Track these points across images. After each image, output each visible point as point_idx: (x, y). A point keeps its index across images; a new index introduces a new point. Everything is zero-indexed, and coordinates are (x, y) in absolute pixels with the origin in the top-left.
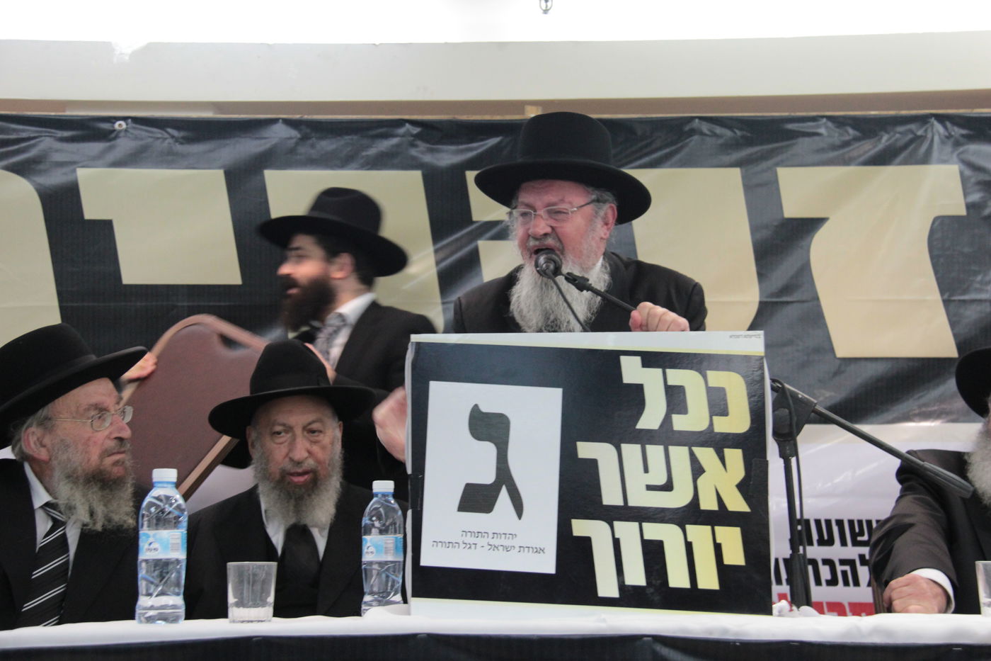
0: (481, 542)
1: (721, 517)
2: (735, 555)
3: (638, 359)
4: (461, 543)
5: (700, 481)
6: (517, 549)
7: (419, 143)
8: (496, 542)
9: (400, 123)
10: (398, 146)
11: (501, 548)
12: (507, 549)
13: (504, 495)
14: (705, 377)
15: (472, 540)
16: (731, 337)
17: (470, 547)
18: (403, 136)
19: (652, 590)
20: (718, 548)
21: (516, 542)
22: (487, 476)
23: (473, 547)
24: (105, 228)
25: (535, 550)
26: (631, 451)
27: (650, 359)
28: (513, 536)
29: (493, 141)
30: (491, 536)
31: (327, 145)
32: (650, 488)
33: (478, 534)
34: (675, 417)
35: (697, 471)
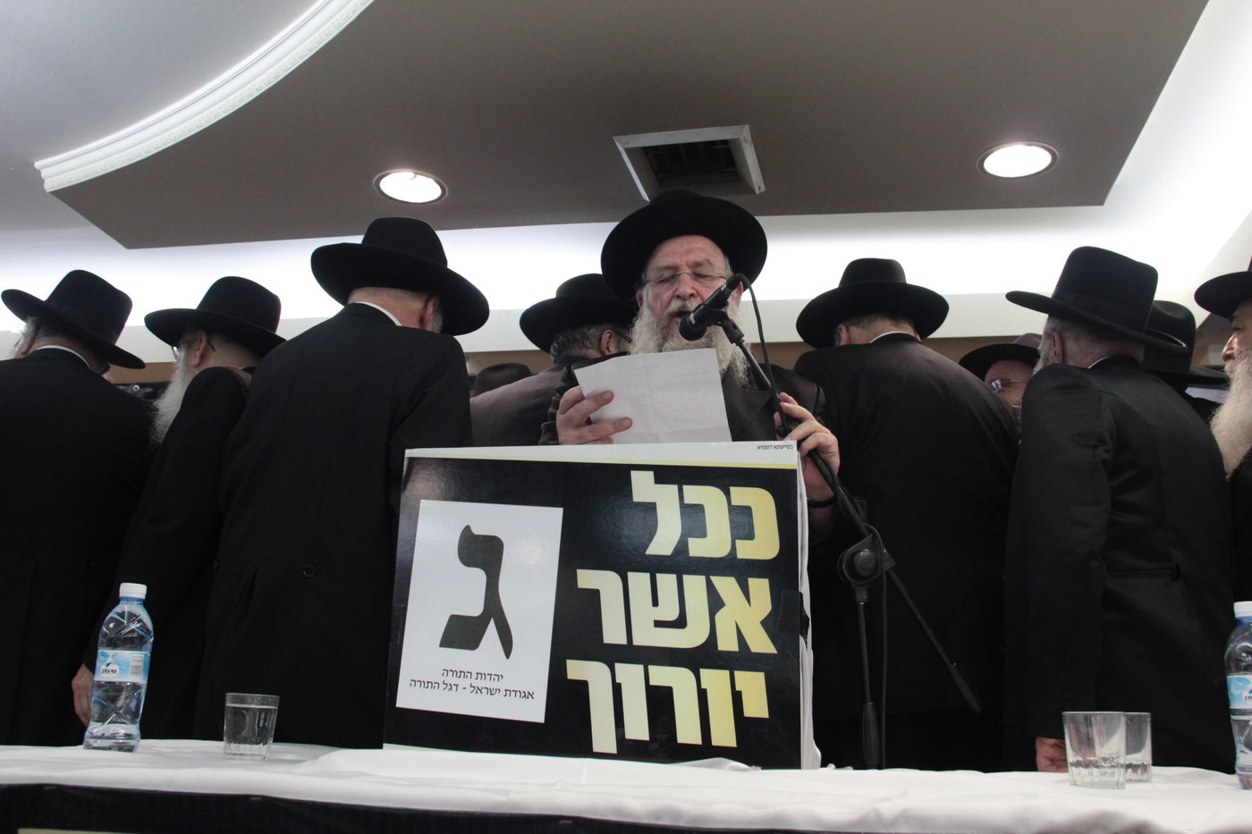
0: (463, 682)
1: (742, 659)
2: (757, 707)
3: (650, 474)
4: (441, 684)
5: (718, 617)
6: (503, 692)
8: (479, 683)
11: (484, 691)
12: (491, 692)
13: (492, 629)
14: (727, 494)
15: (451, 680)
16: (759, 448)
17: (450, 689)
19: (656, 746)
20: (737, 698)
21: (502, 685)
22: (475, 608)
23: (454, 687)
25: (523, 694)
26: (639, 580)
27: (664, 474)
28: (500, 676)
30: (474, 676)
32: (658, 624)
33: (460, 674)
34: (692, 541)
35: (715, 604)
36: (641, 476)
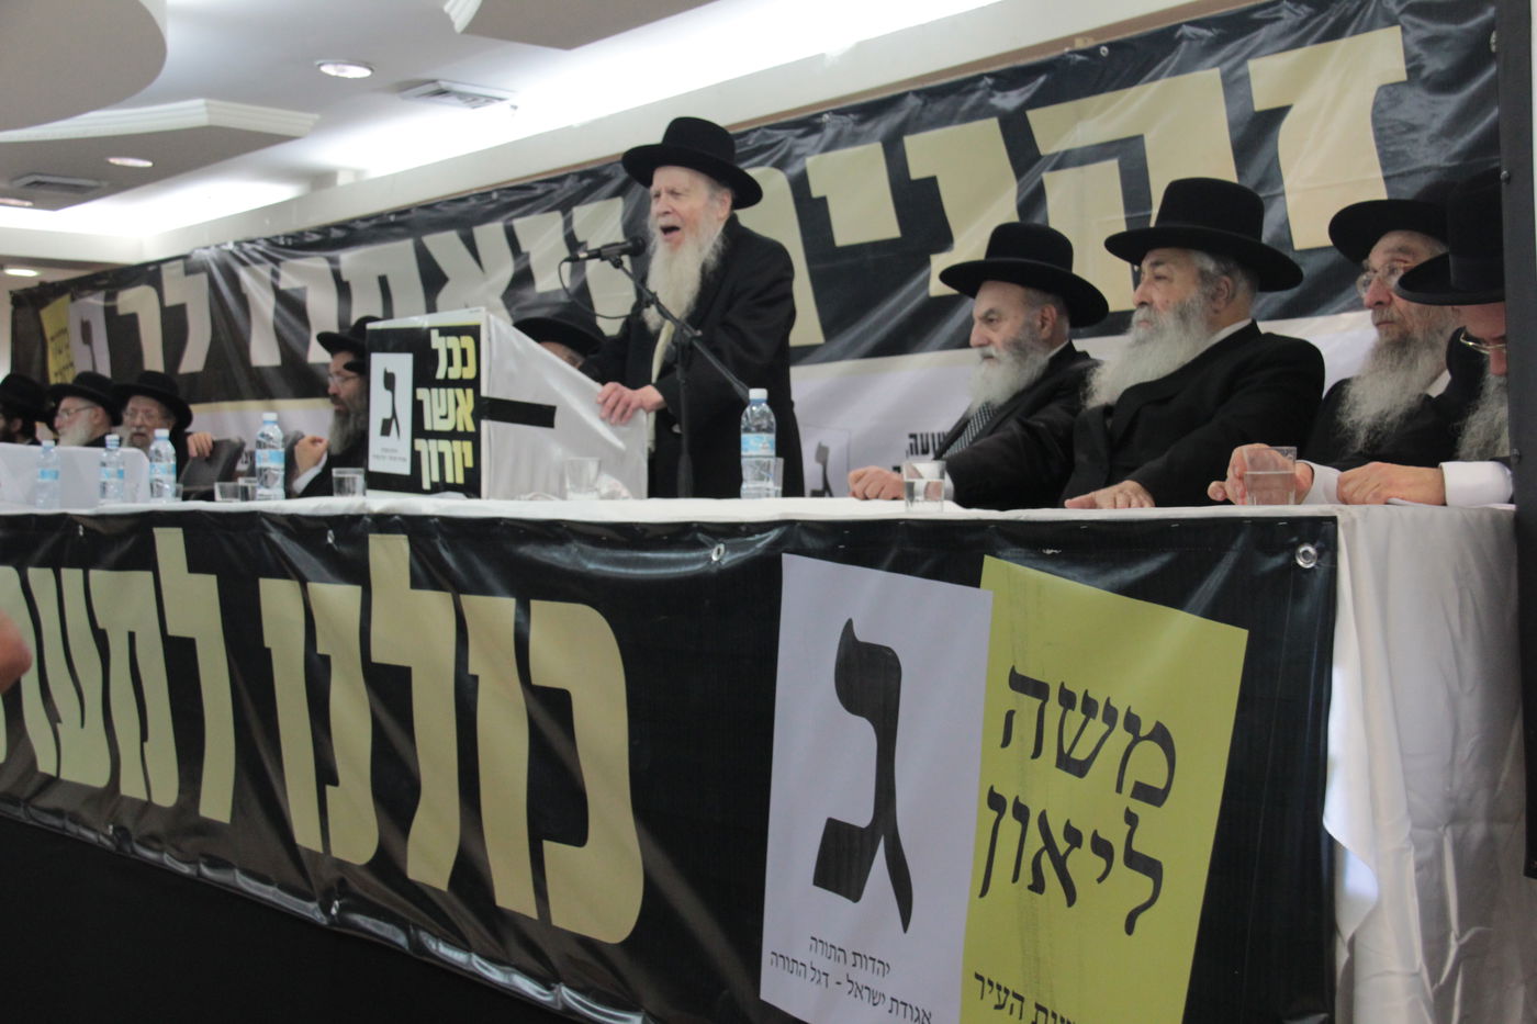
0: (388, 454)
1: (465, 436)
3: (438, 332)
5: (458, 412)
6: (398, 459)
7: (995, 92)
8: (391, 454)
9: (980, 77)
10: (981, 98)
12: (395, 458)
14: (460, 341)
15: (384, 454)
18: (984, 88)
19: (441, 485)
20: (464, 457)
21: (397, 455)
22: (388, 415)
23: (385, 458)
24: (823, 201)
26: (434, 391)
28: (397, 450)
29: (1041, 79)
30: (389, 450)
31: (939, 107)
32: (442, 417)
33: (386, 449)
34: (450, 369)
35: (457, 404)
36: (435, 334)
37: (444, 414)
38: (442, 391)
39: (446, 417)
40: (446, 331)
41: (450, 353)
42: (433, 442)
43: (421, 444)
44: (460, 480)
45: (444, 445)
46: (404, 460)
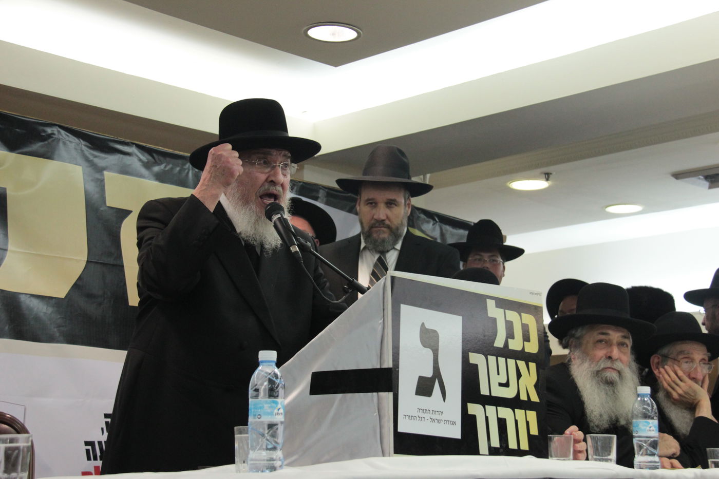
0: (427, 416)
1: (529, 404)
2: (534, 429)
3: (494, 302)
4: (417, 417)
5: (520, 381)
6: (444, 422)
8: (434, 417)
11: (436, 421)
12: (439, 421)
13: (437, 385)
14: (521, 316)
15: (422, 415)
17: (422, 420)
19: (502, 448)
20: (528, 424)
21: (443, 417)
23: (423, 419)
25: (452, 423)
26: (492, 358)
27: (499, 303)
28: (442, 412)
30: (431, 412)
32: (501, 385)
33: (425, 411)
34: (510, 340)
35: (519, 375)
36: (491, 304)
37: (504, 381)
38: (502, 360)
39: (507, 385)
40: (503, 304)
41: (509, 326)
42: (491, 409)
43: (474, 409)
44: (525, 446)
45: (505, 413)
46: (454, 423)
